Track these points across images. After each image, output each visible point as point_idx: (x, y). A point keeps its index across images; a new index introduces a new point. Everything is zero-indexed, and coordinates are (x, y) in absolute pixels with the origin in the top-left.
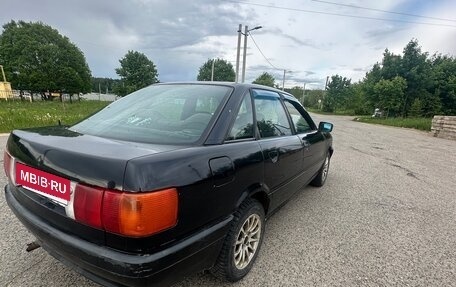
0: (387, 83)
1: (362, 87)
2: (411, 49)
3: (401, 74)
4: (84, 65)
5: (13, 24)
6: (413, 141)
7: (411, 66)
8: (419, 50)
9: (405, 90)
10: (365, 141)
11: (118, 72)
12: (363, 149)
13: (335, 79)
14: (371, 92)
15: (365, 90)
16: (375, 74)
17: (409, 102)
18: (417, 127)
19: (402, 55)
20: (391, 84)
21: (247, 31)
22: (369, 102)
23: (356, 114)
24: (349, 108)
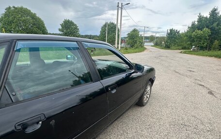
0: (199, 32)
1: (186, 34)
2: (214, 13)
3: (207, 27)
4: (44, 27)
5: (10, 8)
6: (213, 65)
7: (213, 22)
8: (218, 13)
9: (209, 36)
10: (184, 66)
11: (60, 30)
12: (182, 72)
13: (171, 30)
14: (190, 37)
15: (187, 36)
16: (193, 27)
17: (212, 42)
18: (216, 56)
19: (208, 16)
20: (202, 32)
21: (122, 6)
22: (189, 43)
23: (182, 49)
24: (178, 46)
